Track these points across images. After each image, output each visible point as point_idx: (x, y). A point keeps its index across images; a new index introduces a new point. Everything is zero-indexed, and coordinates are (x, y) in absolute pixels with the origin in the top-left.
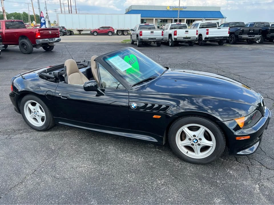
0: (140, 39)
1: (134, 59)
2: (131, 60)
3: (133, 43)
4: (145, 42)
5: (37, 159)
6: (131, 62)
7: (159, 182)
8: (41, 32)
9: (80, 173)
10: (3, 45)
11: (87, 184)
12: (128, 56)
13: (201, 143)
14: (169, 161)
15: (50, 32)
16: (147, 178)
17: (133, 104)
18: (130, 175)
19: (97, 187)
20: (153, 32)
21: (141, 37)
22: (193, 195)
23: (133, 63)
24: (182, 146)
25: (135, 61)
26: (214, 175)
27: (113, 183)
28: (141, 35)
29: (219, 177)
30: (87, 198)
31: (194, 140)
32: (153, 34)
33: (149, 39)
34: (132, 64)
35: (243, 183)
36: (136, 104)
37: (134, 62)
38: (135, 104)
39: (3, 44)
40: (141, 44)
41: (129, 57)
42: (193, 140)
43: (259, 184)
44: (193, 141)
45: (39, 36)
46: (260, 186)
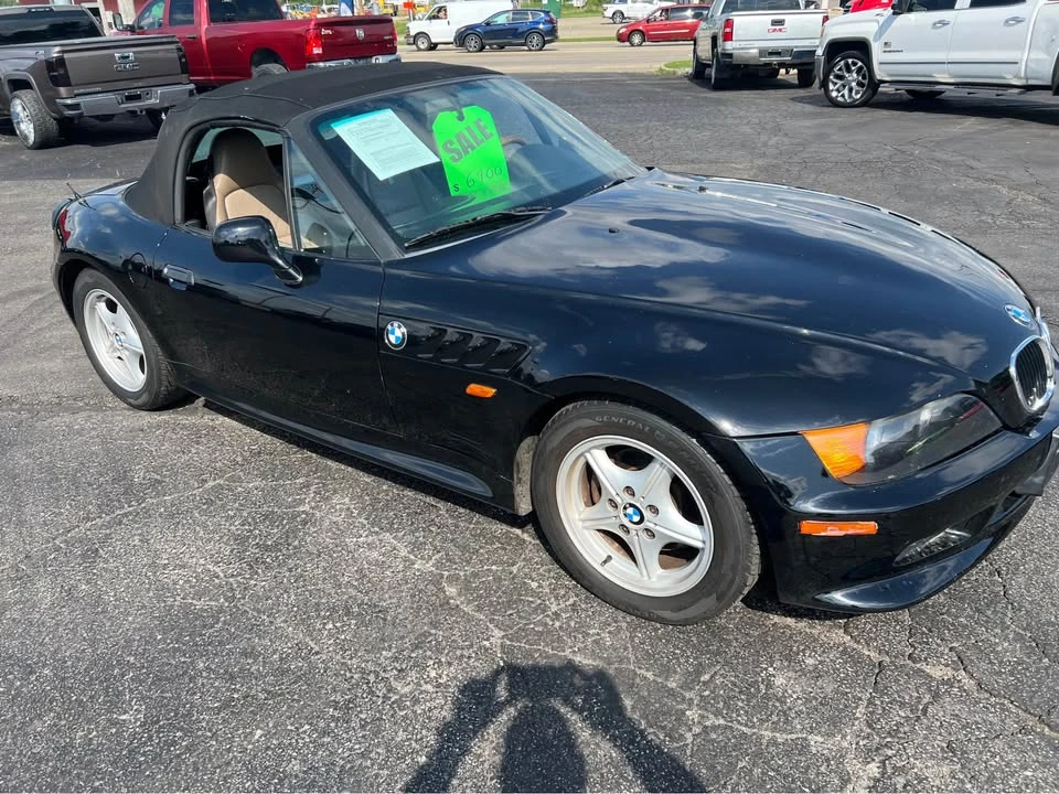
0: (722, 54)
1: (482, 130)
2: (468, 129)
3: (700, 74)
4: (746, 66)
5: (57, 515)
6: (467, 141)
7: (433, 674)
8: (324, 32)
9: (163, 590)
10: (192, 86)
11: (159, 637)
12: (455, 113)
13: (658, 528)
14: (534, 585)
15: (360, 33)
16: (394, 650)
17: (392, 325)
18: (338, 625)
19: (184, 655)
20: (781, 22)
21: (729, 46)
22: (534, 759)
23: (478, 144)
24: (587, 528)
25: (487, 137)
26: (693, 681)
27: (253, 648)
28: (728, 37)
29: (707, 693)
30: (120, 694)
31: (630, 511)
32: (780, 30)
33: (762, 53)
34: (473, 148)
35: (806, 739)
36: (404, 330)
37: (482, 141)
38: (399, 327)
39: (191, 82)
40: (725, 75)
41: (461, 118)
42: (625, 508)
43: (883, 762)
44: (625, 515)
45: (317, 51)
46: (883, 774)
